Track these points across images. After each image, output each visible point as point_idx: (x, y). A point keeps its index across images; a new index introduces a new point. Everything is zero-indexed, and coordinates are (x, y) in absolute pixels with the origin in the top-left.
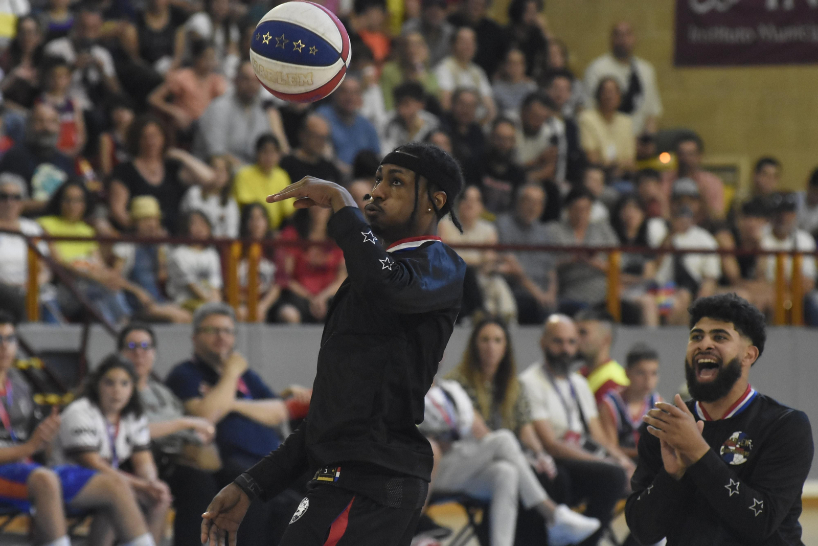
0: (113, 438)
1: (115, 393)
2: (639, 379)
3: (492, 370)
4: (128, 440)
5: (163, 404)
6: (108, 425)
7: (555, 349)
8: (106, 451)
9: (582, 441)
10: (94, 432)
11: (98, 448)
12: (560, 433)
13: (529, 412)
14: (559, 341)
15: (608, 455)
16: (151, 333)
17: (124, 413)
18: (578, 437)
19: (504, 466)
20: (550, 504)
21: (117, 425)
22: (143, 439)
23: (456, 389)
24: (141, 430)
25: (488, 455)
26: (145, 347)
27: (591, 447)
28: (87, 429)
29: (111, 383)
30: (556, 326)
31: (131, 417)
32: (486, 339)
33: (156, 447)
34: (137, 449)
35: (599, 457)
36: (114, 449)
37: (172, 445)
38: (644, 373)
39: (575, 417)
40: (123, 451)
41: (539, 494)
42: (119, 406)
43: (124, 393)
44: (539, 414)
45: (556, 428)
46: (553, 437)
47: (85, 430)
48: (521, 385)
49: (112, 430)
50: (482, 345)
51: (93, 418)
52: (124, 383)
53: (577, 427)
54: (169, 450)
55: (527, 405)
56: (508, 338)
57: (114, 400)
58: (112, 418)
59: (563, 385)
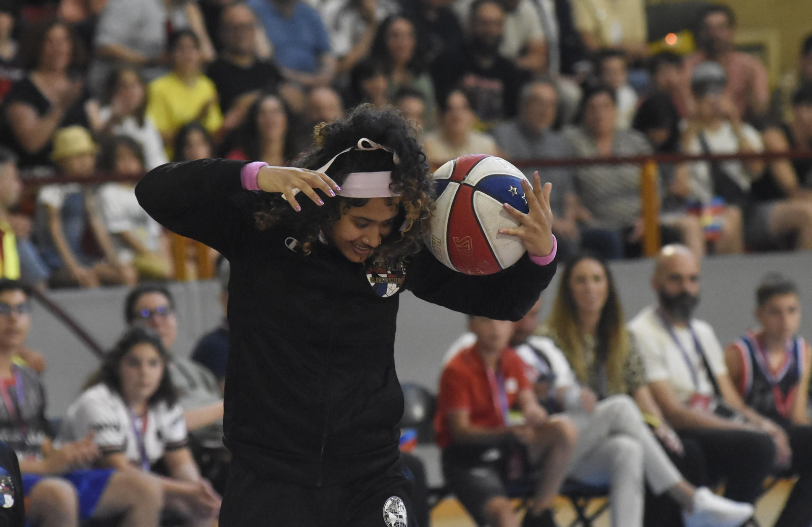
0: (140, 435)
1: (141, 375)
2: (773, 321)
3: (593, 319)
4: (159, 435)
5: (193, 385)
6: (133, 418)
7: (672, 288)
8: (133, 452)
9: (713, 406)
10: (117, 427)
11: (123, 448)
12: (684, 397)
13: (643, 371)
14: (677, 278)
15: (746, 420)
16: (166, 293)
17: (152, 401)
18: (707, 400)
19: (624, 442)
20: (686, 487)
21: (144, 417)
22: (179, 434)
23: (547, 346)
24: (175, 423)
25: (604, 429)
26: (163, 313)
27: (724, 412)
28: (107, 423)
29: (136, 363)
30: (671, 260)
31: (162, 406)
32: (583, 279)
33: (194, 441)
34: (171, 447)
35: (735, 423)
36: (142, 449)
37: (214, 438)
38: (778, 313)
39: (702, 375)
40: (155, 450)
41: (672, 476)
42: (147, 392)
43: (153, 375)
44: (656, 373)
45: (678, 391)
46: (676, 402)
47: (106, 426)
48: (631, 336)
49: (139, 424)
50: (578, 288)
51: (114, 409)
52: (153, 363)
53: (705, 388)
54: (210, 444)
55: (640, 362)
56: (609, 275)
57: (141, 385)
58: (138, 409)
59: (684, 335)
